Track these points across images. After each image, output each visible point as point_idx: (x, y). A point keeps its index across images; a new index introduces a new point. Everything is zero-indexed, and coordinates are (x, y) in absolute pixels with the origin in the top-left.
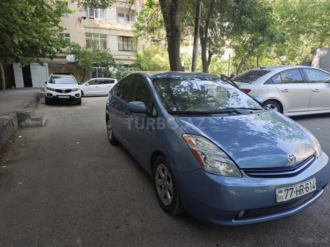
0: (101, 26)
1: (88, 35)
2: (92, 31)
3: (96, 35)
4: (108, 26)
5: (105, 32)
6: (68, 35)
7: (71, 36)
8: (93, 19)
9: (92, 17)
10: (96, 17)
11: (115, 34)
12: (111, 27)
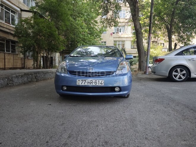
0: (122, 36)
1: (115, 41)
2: (117, 39)
3: (119, 41)
4: (126, 36)
5: (124, 39)
6: (105, 42)
7: (107, 42)
8: (118, 33)
9: (118, 32)
10: (120, 32)
11: (129, 40)
12: (128, 36)
